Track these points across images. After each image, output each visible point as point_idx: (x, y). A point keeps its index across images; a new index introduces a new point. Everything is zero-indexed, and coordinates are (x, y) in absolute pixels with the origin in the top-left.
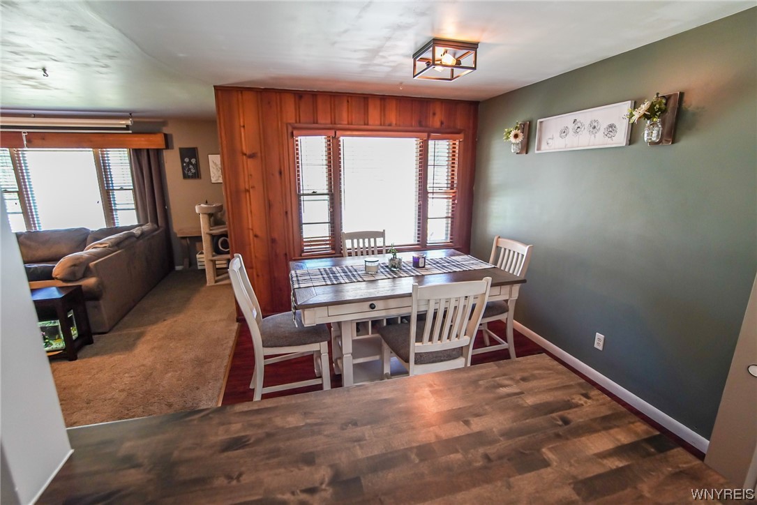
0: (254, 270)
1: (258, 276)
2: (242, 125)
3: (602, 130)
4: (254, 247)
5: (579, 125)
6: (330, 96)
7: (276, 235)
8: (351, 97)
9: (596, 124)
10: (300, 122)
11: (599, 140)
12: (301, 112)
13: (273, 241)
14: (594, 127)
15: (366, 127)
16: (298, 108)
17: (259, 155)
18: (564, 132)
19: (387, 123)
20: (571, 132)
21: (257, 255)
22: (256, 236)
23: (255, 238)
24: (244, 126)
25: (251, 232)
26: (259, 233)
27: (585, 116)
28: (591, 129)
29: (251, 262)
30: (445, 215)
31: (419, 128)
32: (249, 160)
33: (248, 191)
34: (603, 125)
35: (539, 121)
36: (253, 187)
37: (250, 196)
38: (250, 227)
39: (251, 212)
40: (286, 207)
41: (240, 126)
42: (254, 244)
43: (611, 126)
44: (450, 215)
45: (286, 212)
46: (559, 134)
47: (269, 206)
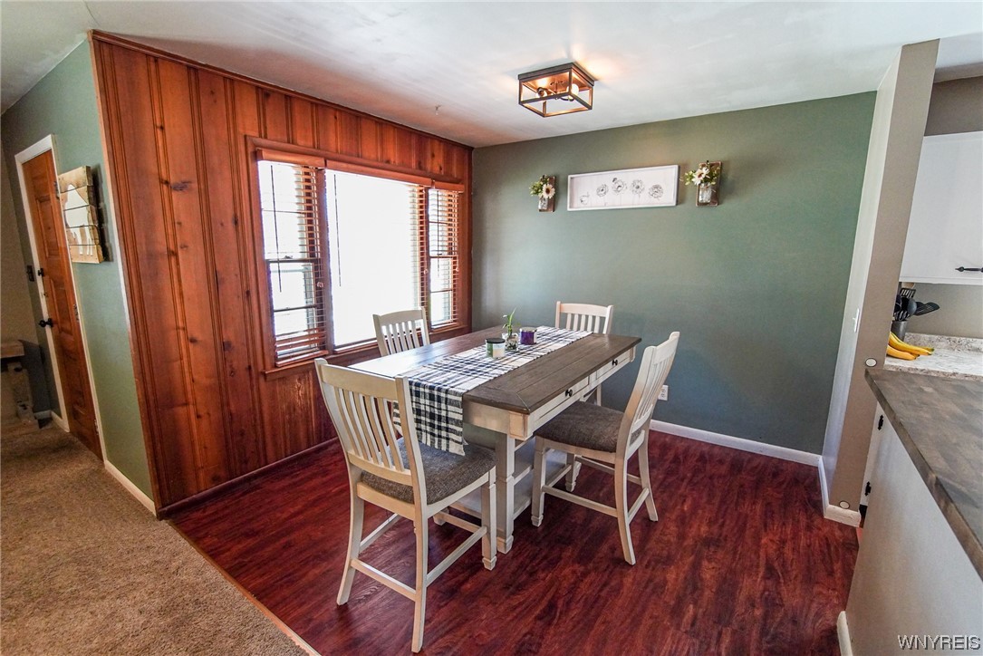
0: (191, 407)
1: (198, 417)
2: (158, 124)
3: (647, 191)
4: (189, 362)
5: (620, 184)
6: (312, 103)
7: (229, 335)
8: (340, 111)
9: (639, 184)
10: (266, 137)
11: (644, 200)
12: (268, 122)
13: (226, 346)
14: (638, 187)
15: (359, 160)
16: (262, 115)
17: (195, 185)
18: (602, 190)
19: (385, 159)
20: (611, 190)
21: (195, 377)
22: (193, 341)
23: (191, 346)
24: (162, 128)
25: (181, 332)
26: (197, 335)
27: (626, 176)
28: (635, 189)
29: (185, 393)
30: (442, 288)
31: (418, 171)
32: (175, 195)
33: (175, 254)
34: (648, 185)
35: (570, 177)
36: (184, 246)
37: (178, 264)
38: (181, 324)
39: (181, 294)
40: (248, 285)
41: (155, 126)
42: (189, 356)
43: (656, 187)
44: (451, 286)
45: (248, 293)
46: (595, 192)
47: (215, 281)
